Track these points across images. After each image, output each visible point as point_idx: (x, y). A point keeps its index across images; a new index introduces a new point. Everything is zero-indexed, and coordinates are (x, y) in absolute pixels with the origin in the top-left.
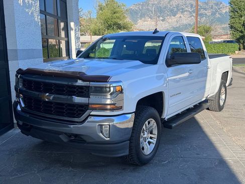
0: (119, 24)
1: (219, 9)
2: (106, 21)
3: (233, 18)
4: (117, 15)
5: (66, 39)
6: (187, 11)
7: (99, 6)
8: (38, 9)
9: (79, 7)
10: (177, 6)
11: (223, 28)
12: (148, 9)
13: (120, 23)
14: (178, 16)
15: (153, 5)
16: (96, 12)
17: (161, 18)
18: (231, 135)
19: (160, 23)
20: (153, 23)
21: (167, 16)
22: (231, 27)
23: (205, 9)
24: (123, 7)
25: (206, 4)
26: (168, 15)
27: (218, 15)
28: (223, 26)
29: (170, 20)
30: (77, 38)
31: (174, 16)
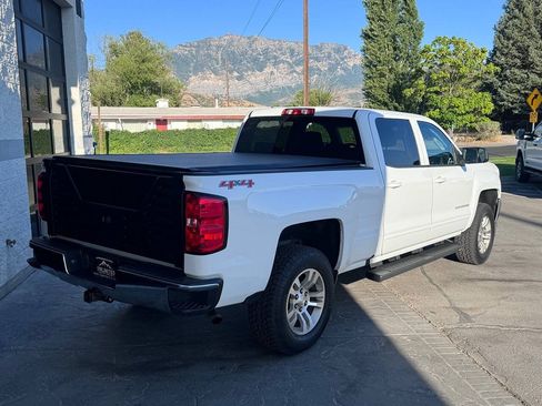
0: (155, 84)
1: (343, 59)
2: (126, 77)
3: (370, 78)
4: (150, 65)
5: (64, 117)
6: (283, 62)
7: (111, 47)
8: (15, 59)
9: (88, 54)
10: (266, 52)
11: (350, 95)
12: (209, 56)
13: (155, 81)
14: (267, 70)
15: (218, 47)
16: (104, 58)
17: (236, 74)
18: (396, 292)
19: (234, 83)
20: (221, 82)
21: (246, 71)
22: (368, 95)
23: (317, 59)
24: (160, 51)
25: (319, 48)
26: (248, 69)
27: (340, 72)
28: (350, 91)
29: (253, 79)
30: (86, 115)
31: (261, 70)
